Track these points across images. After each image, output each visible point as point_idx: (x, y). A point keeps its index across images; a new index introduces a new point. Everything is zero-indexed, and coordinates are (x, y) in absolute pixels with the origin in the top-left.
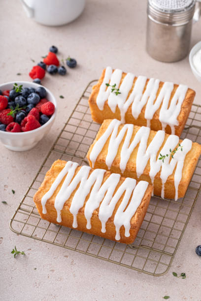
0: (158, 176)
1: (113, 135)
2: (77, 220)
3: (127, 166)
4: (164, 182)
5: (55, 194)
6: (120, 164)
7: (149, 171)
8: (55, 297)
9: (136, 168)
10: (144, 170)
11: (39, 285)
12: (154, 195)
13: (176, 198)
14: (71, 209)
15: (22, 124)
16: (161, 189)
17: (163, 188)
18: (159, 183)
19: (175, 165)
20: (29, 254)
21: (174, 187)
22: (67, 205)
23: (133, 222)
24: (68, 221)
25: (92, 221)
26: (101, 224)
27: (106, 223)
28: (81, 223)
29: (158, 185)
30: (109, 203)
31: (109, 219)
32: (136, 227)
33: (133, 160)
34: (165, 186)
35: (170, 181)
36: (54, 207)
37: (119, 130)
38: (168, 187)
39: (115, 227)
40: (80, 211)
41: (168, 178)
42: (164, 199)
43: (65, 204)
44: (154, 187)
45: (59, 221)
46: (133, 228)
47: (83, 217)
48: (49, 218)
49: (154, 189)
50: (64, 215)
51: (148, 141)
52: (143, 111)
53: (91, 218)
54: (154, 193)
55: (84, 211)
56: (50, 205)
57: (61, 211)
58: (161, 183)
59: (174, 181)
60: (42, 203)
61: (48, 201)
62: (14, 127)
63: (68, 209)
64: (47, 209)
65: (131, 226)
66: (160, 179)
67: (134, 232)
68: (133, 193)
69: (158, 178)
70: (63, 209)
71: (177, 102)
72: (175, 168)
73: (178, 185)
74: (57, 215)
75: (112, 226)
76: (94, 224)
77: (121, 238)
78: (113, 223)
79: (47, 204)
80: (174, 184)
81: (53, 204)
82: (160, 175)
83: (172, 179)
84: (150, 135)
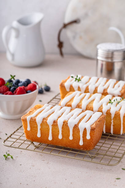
0: (108, 112)
1: (76, 96)
2: (52, 133)
3: (87, 107)
4: (113, 116)
5: (36, 116)
6: (82, 106)
7: (102, 109)
8: (35, 177)
9: (93, 108)
10: (99, 109)
11: (23, 172)
12: (106, 133)
13: (122, 132)
14: (48, 121)
15: (14, 92)
16: (110, 125)
17: (112, 124)
18: (109, 119)
19: (120, 107)
20: (16, 159)
21: (120, 119)
22: (45, 119)
23: (92, 126)
24: (45, 135)
25: (62, 131)
26: (69, 131)
27: (73, 130)
28: (55, 135)
29: (108, 121)
30: (75, 118)
31: (75, 125)
32: (95, 129)
33: (91, 105)
34: (113, 122)
35: (117, 115)
36: (36, 123)
37: (80, 94)
38: (115, 122)
39: (80, 132)
40: (54, 122)
41: (116, 112)
42: (112, 134)
43: (44, 119)
44: (106, 124)
45: (39, 135)
46: (92, 130)
47: (56, 129)
48: (32, 136)
49: (106, 126)
50: (43, 130)
51: (101, 99)
52: (96, 89)
53: (63, 128)
54: (106, 131)
55: (57, 122)
56: (33, 120)
57: (41, 125)
58: (111, 118)
59: (120, 114)
60: (27, 119)
61: (31, 118)
62: (9, 93)
63: (46, 121)
64: (31, 127)
65: (91, 128)
66: (110, 114)
67: (93, 135)
68: (91, 116)
69: (108, 113)
70: (42, 122)
71: (119, 86)
72: (120, 109)
73: (123, 117)
74: (37, 130)
75: (77, 132)
76: (64, 134)
77: (84, 143)
78: (78, 128)
79: (31, 120)
80: (120, 117)
81: (35, 120)
82: (110, 111)
83: (118, 113)
84: (102, 97)
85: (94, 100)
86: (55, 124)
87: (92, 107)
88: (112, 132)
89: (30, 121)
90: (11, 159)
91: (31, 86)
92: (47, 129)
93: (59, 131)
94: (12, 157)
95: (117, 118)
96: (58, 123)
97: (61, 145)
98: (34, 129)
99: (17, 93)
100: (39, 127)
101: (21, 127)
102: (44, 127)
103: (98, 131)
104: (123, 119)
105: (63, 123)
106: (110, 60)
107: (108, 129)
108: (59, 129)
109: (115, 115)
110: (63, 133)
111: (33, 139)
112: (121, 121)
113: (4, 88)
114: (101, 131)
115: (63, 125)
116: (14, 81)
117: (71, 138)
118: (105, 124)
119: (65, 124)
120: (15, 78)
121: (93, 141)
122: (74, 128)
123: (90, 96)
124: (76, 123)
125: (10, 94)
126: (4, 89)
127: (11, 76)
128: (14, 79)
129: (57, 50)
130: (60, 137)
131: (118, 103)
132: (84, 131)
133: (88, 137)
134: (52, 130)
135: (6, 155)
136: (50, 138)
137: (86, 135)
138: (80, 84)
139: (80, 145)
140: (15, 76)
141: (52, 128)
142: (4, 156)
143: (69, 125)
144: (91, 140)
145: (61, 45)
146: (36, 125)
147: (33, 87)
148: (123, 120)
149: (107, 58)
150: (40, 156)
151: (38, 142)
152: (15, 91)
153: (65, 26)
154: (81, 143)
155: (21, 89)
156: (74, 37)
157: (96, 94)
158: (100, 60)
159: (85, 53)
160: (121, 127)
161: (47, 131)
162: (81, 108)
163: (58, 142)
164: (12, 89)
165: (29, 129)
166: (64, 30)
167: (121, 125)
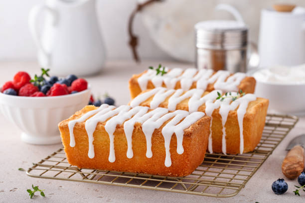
0: (216, 113)
1: (158, 93)
2: (115, 149)
3: (177, 107)
6: (169, 105)
7: (205, 108)
9: (188, 108)
10: (199, 109)
13: (242, 150)
14: (106, 127)
16: (222, 138)
17: (224, 135)
18: (218, 126)
19: (237, 106)
20: (51, 197)
21: (238, 125)
22: (101, 124)
23: (187, 130)
24: (103, 153)
25: (133, 144)
26: (145, 143)
27: (152, 139)
28: (120, 152)
29: (217, 130)
30: (155, 120)
31: (156, 130)
32: (191, 134)
33: (185, 104)
34: (226, 131)
35: (232, 117)
36: (85, 131)
37: (166, 91)
38: (230, 130)
39: (164, 142)
40: (118, 127)
41: (229, 112)
42: (226, 154)
43: (99, 123)
44: (212, 137)
45: (91, 154)
46: (187, 136)
47: (122, 140)
48: (79, 157)
49: (213, 141)
50: (97, 144)
51: (202, 96)
52: (195, 84)
53: (133, 137)
54: (213, 149)
55: (123, 127)
56: (80, 127)
57: (94, 134)
58: (221, 124)
59: (237, 116)
60: (69, 126)
61: (77, 124)
62: (38, 95)
63: (102, 127)
64: (76, 139)
65: (185, 132)
66: (220, 116)
67: (190, 145)
68: (184, 118)
69: (216, 115)
70: (96, 129)
71: (235, 80)
72: (238, 108)
73: (242, 120)
74: (88, 146)
75: (160, 142)
76: (137, 149)
77: (172, 162)
78: (161, 134)
79: (77, 127)
80: (237, 120)
81: (83, 126)
82: (218, 111)
83: (234, 114)
84: (204, 93)
85: (189, 98)
86: (119, 130)
87: (186, 107)
88: (224, 150)
89: (75, 129)
90: (41, 196)
91: (78, 83)
92: (106, 141)
93: (127, 145)
94: (43, 194)
95: (232, 122)
96: (125, 129)
97: (132, 169)
98: (82, 143)
99: (52, 93)
100: (91, 139)
101: (61, 150)
102: (101, 138)
103: (198, 142)
104: (243, 124)
105: (133, 128)
106: (218, 47)
107: (217, 146)
108: (126, 139)
109: (229, 117)
110: (135, 147)
111: (82, 163)
112: (239, 129)
113: (30, 88)
114: (204, 144)
115: (134, 131)
116: (48, 79)
117: (149, 154)
118: (211, 135)
119: (137, 129)
120: (49, 73)
121: (190, 158)
122: (153, 134)
123: (183, 93)
124: (158, 127)
125: (40, 96)
126: (29, 90)
127: (43, 70)
128: (48, 75)
129: (128, 51)
130: (130, 154)
131: (234, 99)
132: (171, 140)
133: (180, 150)
134: (115, 142)
135: (33, 190)
136: (112, 158)
137: (176, 147)
138: (165, 79)
139: (166, 167)
140: (48, 70)
141: (114, 139)
142: (29, 191)
143: (143, 130)
144: (186, 156)
145: (134, 42)
146: (85, 136)
147: (80, 85)
148: (244, 126)
149: (213, 43)
150: (94, 192)
151: (90, 168)
152: (49, 92)
153: (140, 8)
154: (168, 163)
155: (59, 86)
156: (157, 27)
157: (194, 90)
158: (200, 48)
159: (176, 53)
160: (239, 139)
161: (106, 145)
162: (167, 108)
163: (126, 164)
164: (44, 89)
165: (72, 144)
166: (138, 16)
167: (239, 136)
